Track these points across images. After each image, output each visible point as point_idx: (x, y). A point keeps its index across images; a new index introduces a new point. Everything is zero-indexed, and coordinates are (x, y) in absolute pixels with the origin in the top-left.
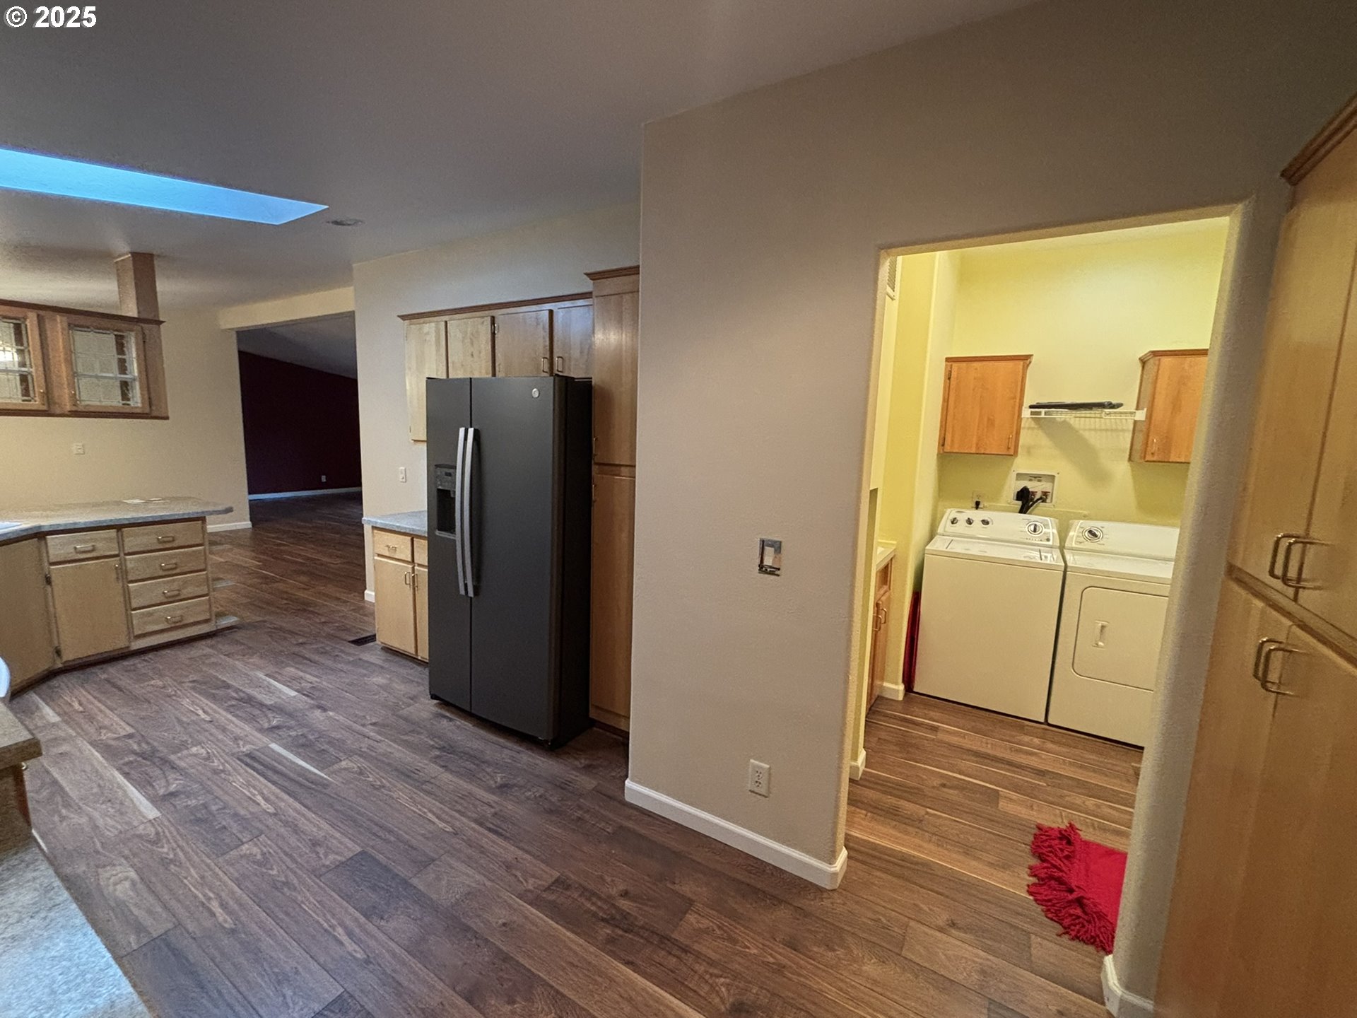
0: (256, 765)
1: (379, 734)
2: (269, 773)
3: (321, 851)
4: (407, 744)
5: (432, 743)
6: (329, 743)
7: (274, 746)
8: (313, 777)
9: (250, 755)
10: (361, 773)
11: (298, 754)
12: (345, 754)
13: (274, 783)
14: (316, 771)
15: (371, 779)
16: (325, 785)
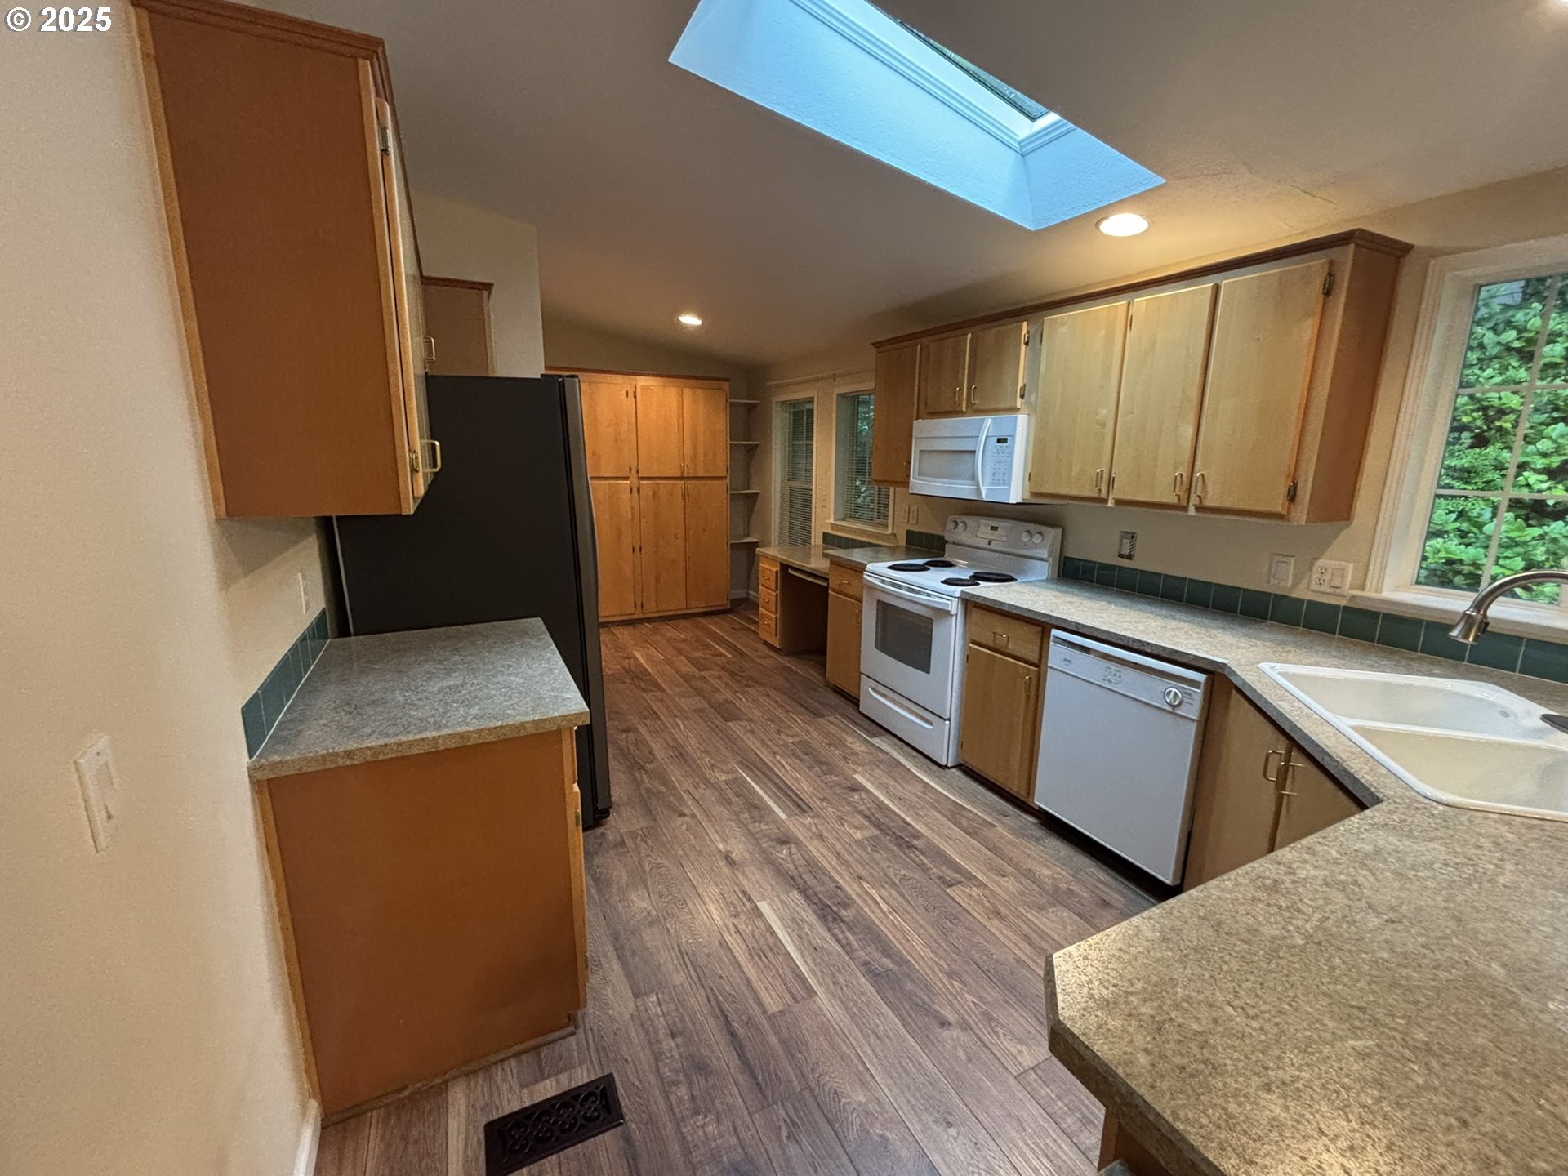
0: (796, 799)
1: (682, 798)
2: (783, 786)
3: (748, 728)
4: (666, 782)
5: (645, 777)
6: (730, 803)
7: (783, 816)
8: (750, 774)
9: (804, 811)
10: (713, 765)
11: (760, 798)
12: (720, 786)
13: (777, 775)
14: (748, 779)
15: (708, 759)
16: (740, 763)
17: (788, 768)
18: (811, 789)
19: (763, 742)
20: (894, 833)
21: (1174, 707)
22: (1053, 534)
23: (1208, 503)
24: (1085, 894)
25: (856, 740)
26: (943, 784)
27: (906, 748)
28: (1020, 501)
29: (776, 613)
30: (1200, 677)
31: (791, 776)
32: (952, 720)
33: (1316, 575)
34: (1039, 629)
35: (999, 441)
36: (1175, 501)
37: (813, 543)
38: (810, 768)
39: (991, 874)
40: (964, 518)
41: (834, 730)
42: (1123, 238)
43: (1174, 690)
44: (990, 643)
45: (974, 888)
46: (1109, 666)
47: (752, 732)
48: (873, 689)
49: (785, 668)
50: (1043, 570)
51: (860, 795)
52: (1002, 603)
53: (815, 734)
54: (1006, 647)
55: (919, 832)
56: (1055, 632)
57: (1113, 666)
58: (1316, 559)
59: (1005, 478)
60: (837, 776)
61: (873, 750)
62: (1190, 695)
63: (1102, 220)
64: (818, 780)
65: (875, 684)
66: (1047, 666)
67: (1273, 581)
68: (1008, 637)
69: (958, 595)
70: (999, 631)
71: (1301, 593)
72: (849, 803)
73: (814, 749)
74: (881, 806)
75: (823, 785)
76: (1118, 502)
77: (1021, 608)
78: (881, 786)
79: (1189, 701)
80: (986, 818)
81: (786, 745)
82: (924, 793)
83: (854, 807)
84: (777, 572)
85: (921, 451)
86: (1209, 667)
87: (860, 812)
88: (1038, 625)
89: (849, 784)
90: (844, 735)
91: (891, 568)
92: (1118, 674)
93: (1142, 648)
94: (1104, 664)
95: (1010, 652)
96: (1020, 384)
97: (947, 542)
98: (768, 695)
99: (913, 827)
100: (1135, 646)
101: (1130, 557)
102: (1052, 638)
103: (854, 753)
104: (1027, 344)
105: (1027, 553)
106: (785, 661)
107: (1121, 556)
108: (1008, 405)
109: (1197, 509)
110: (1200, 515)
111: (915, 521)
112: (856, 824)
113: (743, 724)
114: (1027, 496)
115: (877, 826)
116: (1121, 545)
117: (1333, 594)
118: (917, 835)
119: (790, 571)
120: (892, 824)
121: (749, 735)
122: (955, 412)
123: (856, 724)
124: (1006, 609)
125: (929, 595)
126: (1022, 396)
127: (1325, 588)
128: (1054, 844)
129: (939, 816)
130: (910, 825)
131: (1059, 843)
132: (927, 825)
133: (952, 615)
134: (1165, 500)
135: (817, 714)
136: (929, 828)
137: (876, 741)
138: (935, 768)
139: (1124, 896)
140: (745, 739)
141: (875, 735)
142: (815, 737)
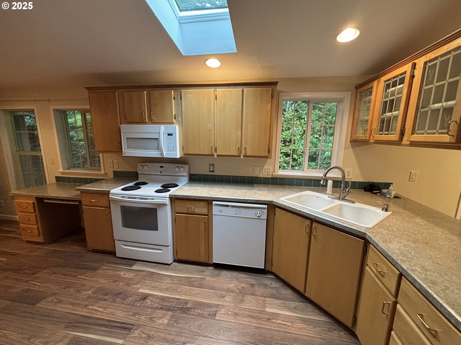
17: (101, 310)
18: (124, 313)
19: (72, 304)
20: (178, 308)
21: (259, 217)
22: (187, 166)
23: (247, 154)
24: (246, 286)
25: (126, 272)
26: (174, 272)
27: (150, 264)
28: (180, 157)
29: (37, 224)
30: (266, 206)
31: (107, 313)
32: (171, 245)
33: (264, 170)
34: (207, 202)
35: (169, 135)
36: (238, 154)
37: (48, 183)
38: (114, 301)
39: (220, 299)
40: (147, 164)
41: (110, 272)
42: (213, 68)
43: (259, 212)
44: (186, 212)
45: (222, 310)
46: (236, 209)
47: (60, 301)
48: (123, 245)
49: (54, 252)
50: (185, 180)
51: (149, 299)
52: (190, 196)
53: (102, 281)
54: (194, 212)
55: (185, 300)
56: (214, 202)
57: (238, 209)
58: (263, 166)
59: (174, 149)
60: (131, 297)
61: (138, 273)
62: (263, 212)
63: (207, 60)
64: (123, 306)
65: (124, 243)
66: (213, 215)
67: (254, 173)
68: (194, 208)
69: (168, 196)
70: (189, 206)
71: (261, 175)
72: (148, 307)
73: (108, 289)
74: (163, 299)
75: (128, 307)
76: (218, 156)
77: (199, 197)
78: (154, 288)
79: (263, 214)
80: (200, 277)
81: (89, 297)
82: (172, 280)
83: (152, 308)
84: (34, 203)
85: (127, 138)
86: (268, 203)
87: (157, 308)
88: (206, 201)
89: (141, 297)
90: (118, 273)
91: (123, 189)
92: (240, 211)
93: (247, 201)
94: (234, 209)
95: (196, 213)
96: (174, 114)
97: (138, 174)
98: (54, 273)
99: (182, 299)
100: (245, 201)
101: (213, 171)
102: (213, 204)
103: (130, 279)
104: (174, 99)
105: (179, 174)
106: (51, 248)
107: (210, 171)
108: (170, 121)
109: (244, 156)
110: (244, 158)
111: (117, 167)
112: (160, 316)
113: (50, 299)
114: (182, 155)
115: (169, 310)
116: (210, 168)
117: (268, 175)
118: (186, 302)
119: (45, 201)
120: (174, 304)
121: (59, 305)
122: (142, 122)
123: (118, 264)
124: (193, 198)
125: (152, 199)
126: (175, 118)
127: (266, 174)
128: (225, 273)
129: (186, 287)
130: (179, 299)
131: (225, 272)
132: (185, 295)
133: (167, 205)
134: (234, 154)
135: (95, 269)
136: (187, 295)
137: (135, 267)
138: (166, 266)
139: (254, 279)
140: (58, 309)
141: (131, 265)
142: (103, 282)
